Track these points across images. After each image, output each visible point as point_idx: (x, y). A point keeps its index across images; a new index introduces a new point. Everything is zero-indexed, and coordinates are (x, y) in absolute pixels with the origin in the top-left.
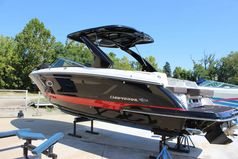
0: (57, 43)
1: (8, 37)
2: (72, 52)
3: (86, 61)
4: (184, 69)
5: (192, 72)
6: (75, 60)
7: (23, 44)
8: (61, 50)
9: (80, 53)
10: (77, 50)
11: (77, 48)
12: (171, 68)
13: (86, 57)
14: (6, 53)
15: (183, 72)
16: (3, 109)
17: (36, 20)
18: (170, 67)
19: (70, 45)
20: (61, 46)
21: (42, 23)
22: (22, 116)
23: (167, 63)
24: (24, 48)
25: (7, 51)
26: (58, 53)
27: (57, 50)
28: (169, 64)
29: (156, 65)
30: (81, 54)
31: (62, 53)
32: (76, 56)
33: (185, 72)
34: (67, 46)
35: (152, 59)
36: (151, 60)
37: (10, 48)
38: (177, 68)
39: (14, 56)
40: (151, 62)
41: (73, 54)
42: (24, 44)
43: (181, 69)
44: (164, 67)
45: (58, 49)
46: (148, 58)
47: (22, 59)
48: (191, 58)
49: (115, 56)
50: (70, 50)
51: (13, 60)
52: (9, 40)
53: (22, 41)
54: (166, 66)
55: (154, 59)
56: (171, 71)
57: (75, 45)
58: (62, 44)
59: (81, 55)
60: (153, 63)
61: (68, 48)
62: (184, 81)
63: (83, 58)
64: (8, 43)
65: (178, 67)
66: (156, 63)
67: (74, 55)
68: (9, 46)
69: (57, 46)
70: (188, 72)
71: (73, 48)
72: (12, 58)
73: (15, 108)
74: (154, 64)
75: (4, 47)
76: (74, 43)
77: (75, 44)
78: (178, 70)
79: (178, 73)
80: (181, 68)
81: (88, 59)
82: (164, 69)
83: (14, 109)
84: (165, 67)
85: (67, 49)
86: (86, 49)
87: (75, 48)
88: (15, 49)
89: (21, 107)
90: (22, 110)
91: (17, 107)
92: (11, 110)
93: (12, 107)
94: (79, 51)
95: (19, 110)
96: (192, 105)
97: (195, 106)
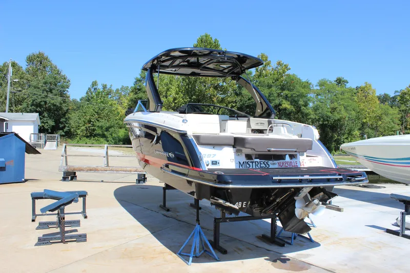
2: (266, 82)
3: (289, 95)
9: (278, 83)
10: (274, 79)
11: (274, 74)
13: (288, 90)
16: (117, 171)
17: (206, 36)
19: (264, 71)
21: (216, 40)
25: (168, 90)
30: (280, 85)
32: (272, 89)
34: (258, 73)
37: (171, 84)
39: (177, 95)
41: (268, 86)
47: (189, 99)
49: (347, 84)
50: (262, 79)
51: (176, 101)
57: (270, 71)
59: (280, 87)
61: (260, 76)
63: (284, 92)
67: (270, 87)
68: (170, 80)
71: (266, 76)
72: (175, 99)
81: (292, 93)
85: (258, 78)
86: (288, 75)
87: (271, 75)
88: (179, 85)
89: (139, 170)
90: (140, 173)
91: (135, 169)
92: (127, 172)
93: (128, 169)
94: (278, 80)
95: (136, 173)
96: (256, 165)
97: (268, 166)
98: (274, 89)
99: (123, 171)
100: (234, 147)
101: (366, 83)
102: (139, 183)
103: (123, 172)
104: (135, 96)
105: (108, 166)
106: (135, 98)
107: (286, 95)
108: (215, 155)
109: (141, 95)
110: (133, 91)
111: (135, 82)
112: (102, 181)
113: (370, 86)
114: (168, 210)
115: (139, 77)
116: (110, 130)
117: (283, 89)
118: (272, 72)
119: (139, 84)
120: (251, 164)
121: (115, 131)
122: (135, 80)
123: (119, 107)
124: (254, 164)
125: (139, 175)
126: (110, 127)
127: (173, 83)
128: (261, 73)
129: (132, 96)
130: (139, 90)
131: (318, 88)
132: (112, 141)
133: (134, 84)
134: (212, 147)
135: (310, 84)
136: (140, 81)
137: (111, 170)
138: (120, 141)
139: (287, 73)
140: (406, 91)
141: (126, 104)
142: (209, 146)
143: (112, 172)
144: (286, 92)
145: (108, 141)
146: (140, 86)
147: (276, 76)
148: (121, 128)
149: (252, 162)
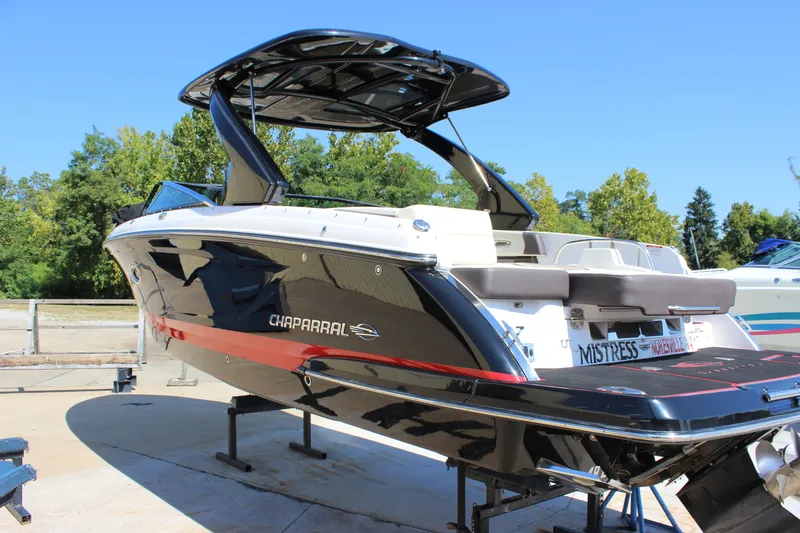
0: (301, 142)
1: (149, 132)
2: (352, 169)
3: (398, 195)
4: (766, 210)
5: (794, 221)
6: (362, 193)
7: (192, 153)
8: (314, 164)
9: (376, 170)
10: (368, 163)
11: (368, 153)
12: (714, 209)
13: (396, 184)
14: (143, 184)
15: (762, 222)
16: (64, 363)
18: (710, 205)
19: (346, 146)
20: (314, 151)
22: (126, 387)
23: (699, 192)
24: (197, 163)
26: (306, 173)
27: (301, 166)
28: (706, 196)
29: (653, 199)
30: (380, 173)
31: (320, 175)
32: (364, 182)
33: (768, 223)
34: (335, 150)
35: (635, 180)
36: (632, 183)
37: (154, 168)
38: (736, 208)
40: (632, 188)
41: (356, 176)
42: (198, 152)
43: (754, 211)
44: (689, 207)
45: (306, 163)
46: (623, 177)
48: (791, 167)
50: (344, 160)
52: (155, 141)
53: (190, 141)
54: (699, 201)
55: (643, 180)
56: (716, 218)
57: (361, 146)
58: (317, 142)
59: (380, 178)
60: (641, 192)
61: (338, 156)
62: (613, 246)
63: (389, 188)
64: (150, 152)
65: (741, 203)
66: (650, 194)
67: (359, 178)
68: (153, 160)
69: (302, 152)
70: (780, 219)
71: (353, 155)
73: (103, 359)
74: (642, 198)
75: (137, 167)
76: (358, 138)
77: (361, 141)
78: (741, 215)
79: (741, 224)
80: (752, 207)
81: (404, 190)
82: (689, 213)
83: (99, 363)
84: (692, 206)
85: (336, 159)
86: (397, 156)
87: (361, 153)
88: (170, 170)
89: (121, 358)
90: (124, 366)
91: (110, 357)
92: (91, 366)
93: (93, 357)
94: (375, 165)
95: (114, 366)
96: (613, 353)
97: (634, 354)
98: (367, 182)
99: (81, 363)
100: (566, 302)
101: (535, 174)
102: (121, 390)
103: (79, 366)
104: (74, 192)
105: (37, 351)
106: (73, 197)
107: (393, 195)
108: (522, 328)
109: (85, 189)
110: (67, 181)
111: (73, 161)
112: (21, 390)
113: (543, 181)
114: (248, 469)
115: (81, 151)
116: (10, 265)
117: (385, 182)
118: (364, 149)
119: (83, 166)
120: (603, 350)
121: (22, 268)
122: (72, 158)
123: (34, 216)
124: (609, 349)
125: (121, 372)
126: (11, 260)
127: (158, 166)
128: (340, 149)
129: (64, 191)
130: (82, 178)
131: (450, 181)
132: (17, 290)
133: (70, 166)
134: (511, 303)
135: (434, 173)
136: (84, 159)
137: (49, 362)
138: (33, 290)
139: (392, 152)
140: (601, 191)
141: (50, 210)
142: (504, 303)
143: (52, 366)
144: (392, 188)
145: (6, 291)
146: (84, 170)
147: (372, 157)
148: (36, 262)
149: (605, 346)
